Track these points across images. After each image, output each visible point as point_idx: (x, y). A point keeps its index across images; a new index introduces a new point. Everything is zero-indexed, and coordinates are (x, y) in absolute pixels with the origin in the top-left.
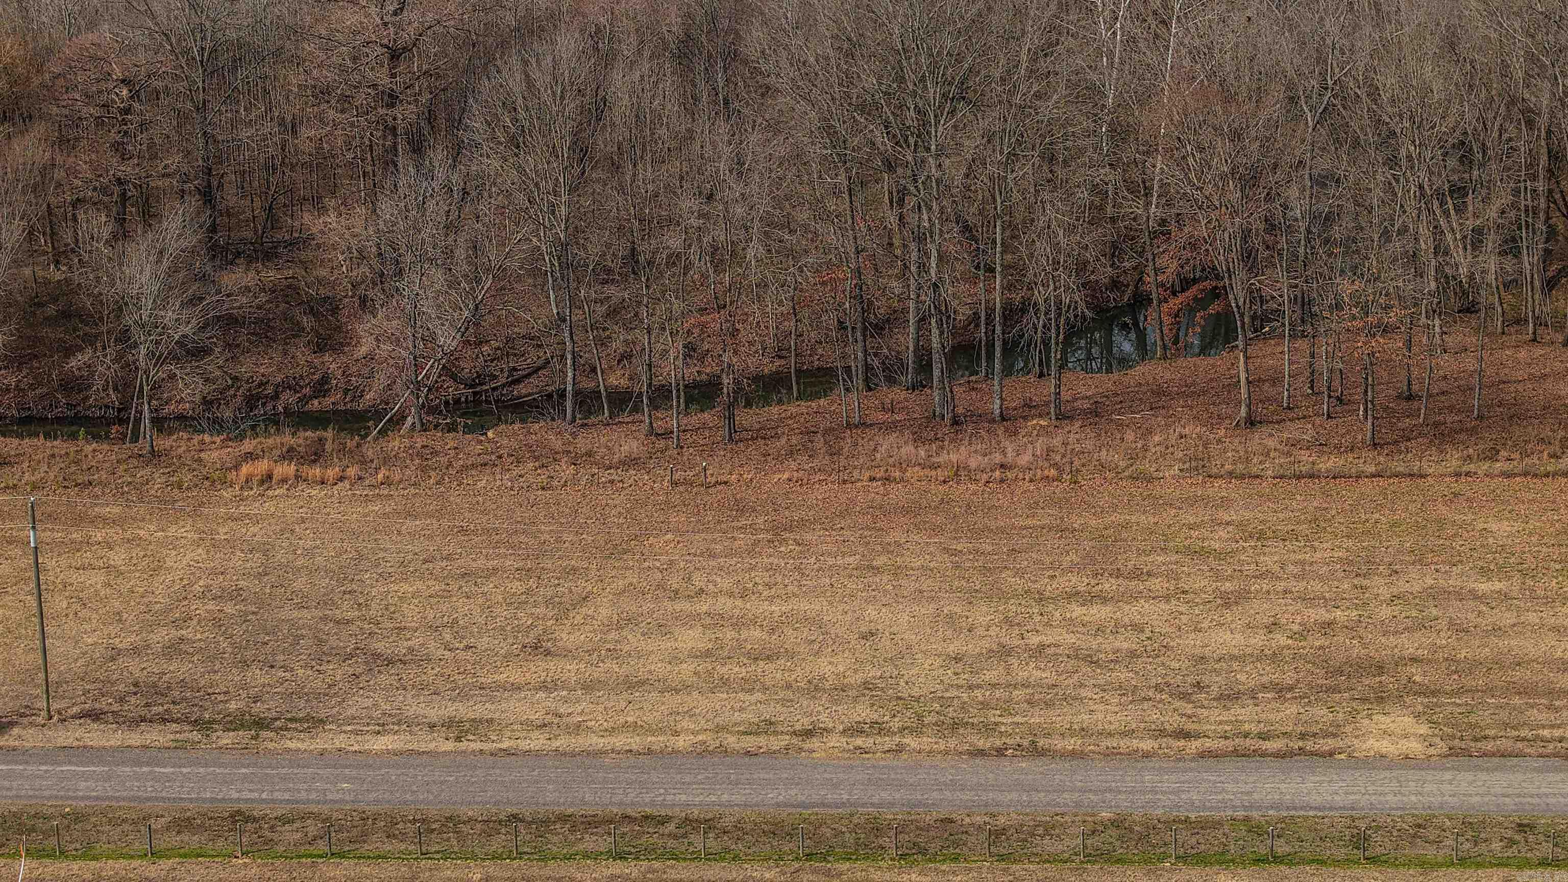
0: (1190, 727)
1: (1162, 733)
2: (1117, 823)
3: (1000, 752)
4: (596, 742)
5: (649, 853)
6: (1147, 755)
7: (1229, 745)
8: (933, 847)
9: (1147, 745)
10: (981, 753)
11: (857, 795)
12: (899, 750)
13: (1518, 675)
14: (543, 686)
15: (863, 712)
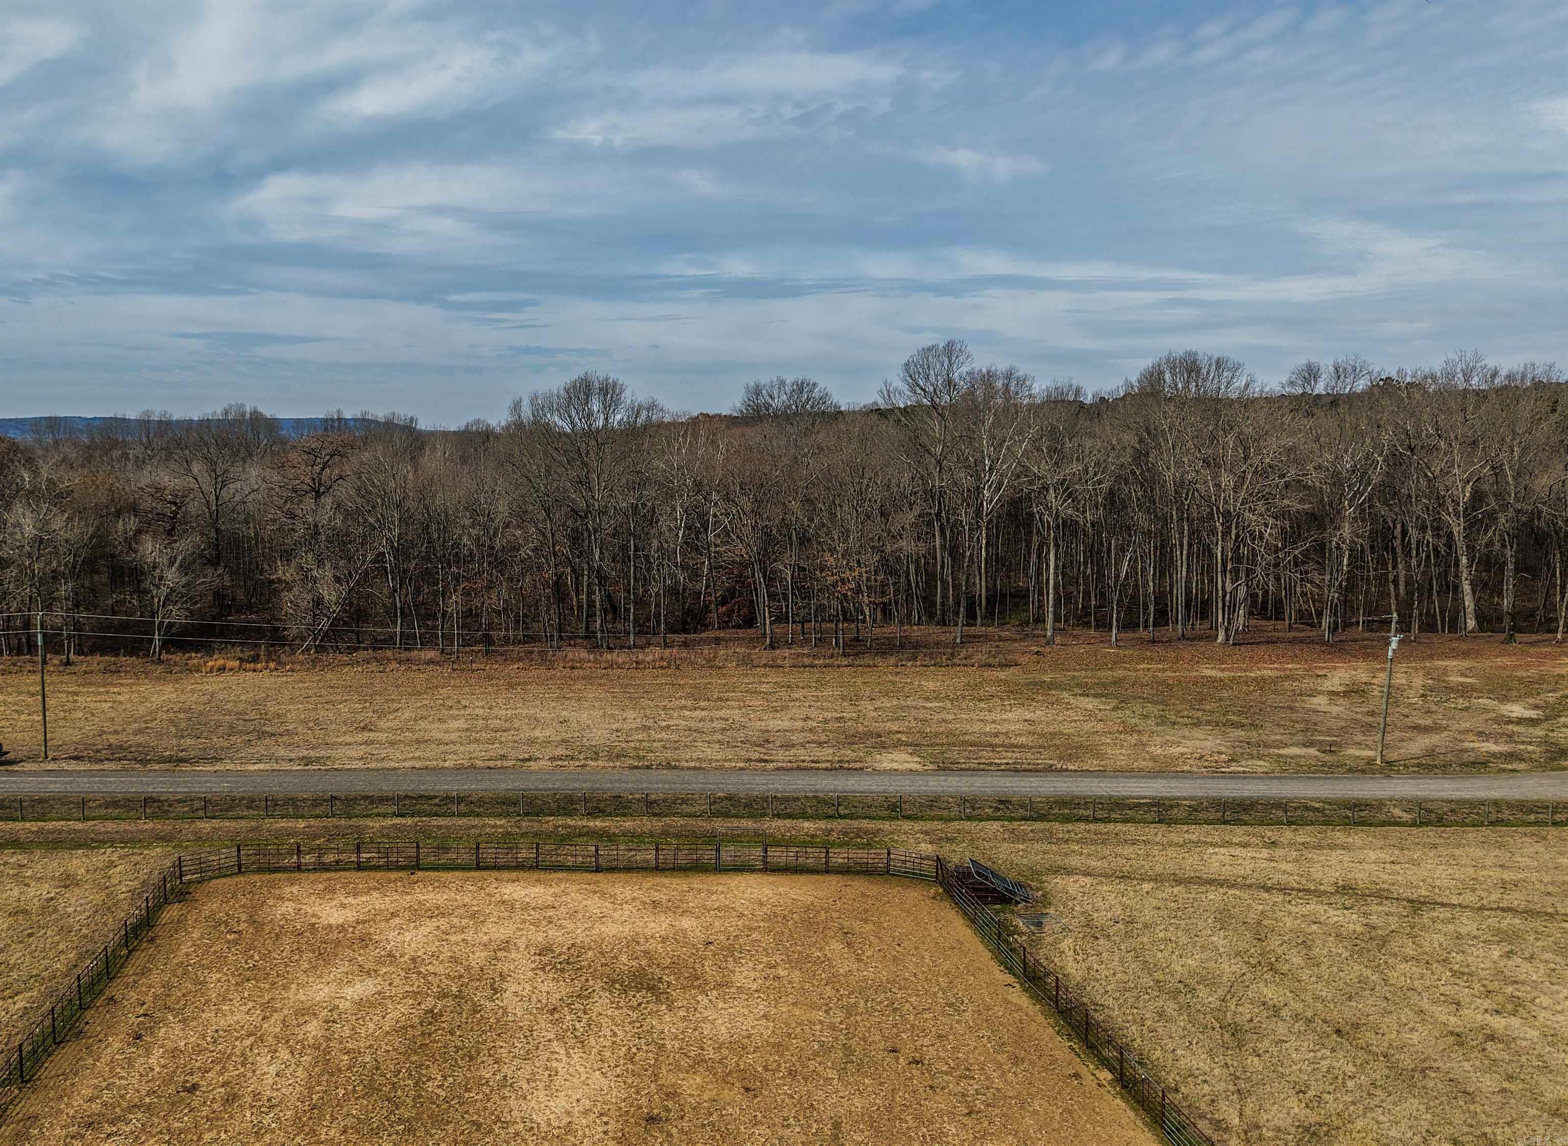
0: (766, 757)
1: (749, 760)
2: (729, 798)
3: (648, 767)
4: (393, 764)
5: (419, 814)
6: (741, 769)
7: (795, 765)
8: (608, 810)
9: (742, 765)
10: (637, 767)
11: (558, 785)
12: (584, 766)
13: (967, 738)
14: (366, 743)
15: (560, 751)
